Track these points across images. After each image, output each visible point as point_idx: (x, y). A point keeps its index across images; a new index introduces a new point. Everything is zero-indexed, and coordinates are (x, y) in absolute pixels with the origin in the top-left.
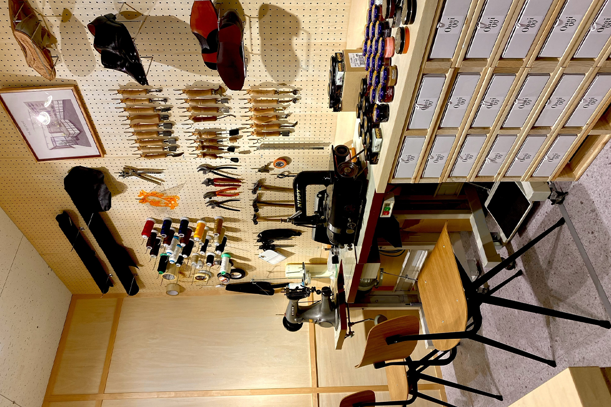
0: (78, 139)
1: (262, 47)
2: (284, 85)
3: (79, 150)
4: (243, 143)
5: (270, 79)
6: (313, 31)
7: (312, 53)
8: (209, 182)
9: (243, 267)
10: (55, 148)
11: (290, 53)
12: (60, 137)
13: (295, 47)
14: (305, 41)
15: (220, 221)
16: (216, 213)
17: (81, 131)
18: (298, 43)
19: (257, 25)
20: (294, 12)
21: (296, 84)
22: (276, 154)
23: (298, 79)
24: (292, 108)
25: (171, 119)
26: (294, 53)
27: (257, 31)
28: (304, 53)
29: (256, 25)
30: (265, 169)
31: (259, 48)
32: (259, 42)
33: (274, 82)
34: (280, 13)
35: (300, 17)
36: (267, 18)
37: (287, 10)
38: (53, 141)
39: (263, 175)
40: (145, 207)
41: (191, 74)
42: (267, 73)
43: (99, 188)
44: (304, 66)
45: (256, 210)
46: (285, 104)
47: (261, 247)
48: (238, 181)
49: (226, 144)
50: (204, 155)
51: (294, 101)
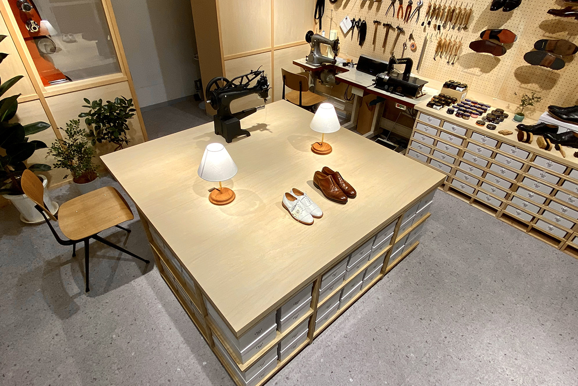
2: (458, 59)
5: (463, 53)
6: (480, 77)
7: (470, 75)
9: (338, 3)
11: (473, 66)
13: (475, 68)
14: (477, 74)
18: (477, 70)
20: (492, 72)
21: (456, 65)
22: (419, 46)
23: (459, 66)
24: (444, 60)
28: (471, 72)
30: (411, 37)
33: (461, 55)
35: (488, 74)
36: (493, 60)
37: (494, 70)
39: (407, 36)
42: (467, 53)
44: (464, 70)
45: (384, 25)
46: (448, 58)
47: (354, 20)
48: (407, 21)
49: (433, 22)
50: (430, 7)
51: (448, 62)
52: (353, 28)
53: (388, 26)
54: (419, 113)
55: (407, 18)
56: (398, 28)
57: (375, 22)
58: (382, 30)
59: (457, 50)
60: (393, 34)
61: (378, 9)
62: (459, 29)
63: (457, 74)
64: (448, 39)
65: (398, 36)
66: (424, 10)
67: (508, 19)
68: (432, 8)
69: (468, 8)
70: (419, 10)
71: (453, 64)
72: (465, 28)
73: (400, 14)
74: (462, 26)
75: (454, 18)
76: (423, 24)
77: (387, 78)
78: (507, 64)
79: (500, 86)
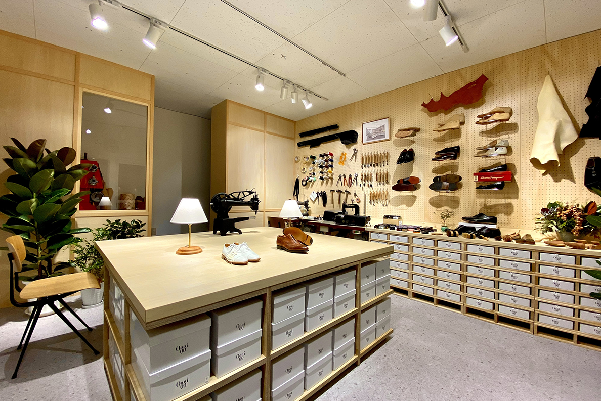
0: (370, 137)
2: (389, 202)
3: (365, 137)
4: (366, 188)
5: (391, 198)
6: (407, 210)
7: (400, 210)
8: (350, 176)
9: (307, 185)
10: (367, 130)
11: (400, 204)
12: (371, 132)
13: (402, 205)
14: (404, 208)
15: (332, 179)
16: (336, 178)
17: (373, 139)
18: (404, 206)
20: (414, 205)
21: (389, 205)
22: (362, 199)
23: (391, 206)
24: (380, 205)
25: (377, 167)
29: (410, 194)
30: (355, 195)
32: (404, 195)
34: (414, 202)
35: (412, 207)
36: (412, 198)
38: (370, 130)
39: (353, 194)
40: (340, 154)
41: (393, 174)
42: (392, 193)
43: (350, 141)
44: (396, 208)
45: (337, 191)
46: (382, 202)
47: (318, 192)
48: (351, 186)
49: (367, 183)
50: (362, 176)
51: (383, 205)
52: (318, 197)
53: (340, 192)
54: (370, 232)
55: (350, 185)
56: (346, 191)
57: (331, 191)
58: (336, 195)
59: (386, 196)
60: (343, 196)
61: (332, 184)
62: (383, 184)
63: (391, 210)
64: (378, 191)
65: (347, 196)
66: (359, 179)
67: (411, 172)
68: (364, 176)
69: (385, 172)
70: (356, 179)
71: (386, 205)
72: (387, 183)
73: (346, 184)
74: (385, 182)
75: (378, 179)
76: (360, 186)
77: (343, 216)
78: (422, 198)
79: (423, 213)
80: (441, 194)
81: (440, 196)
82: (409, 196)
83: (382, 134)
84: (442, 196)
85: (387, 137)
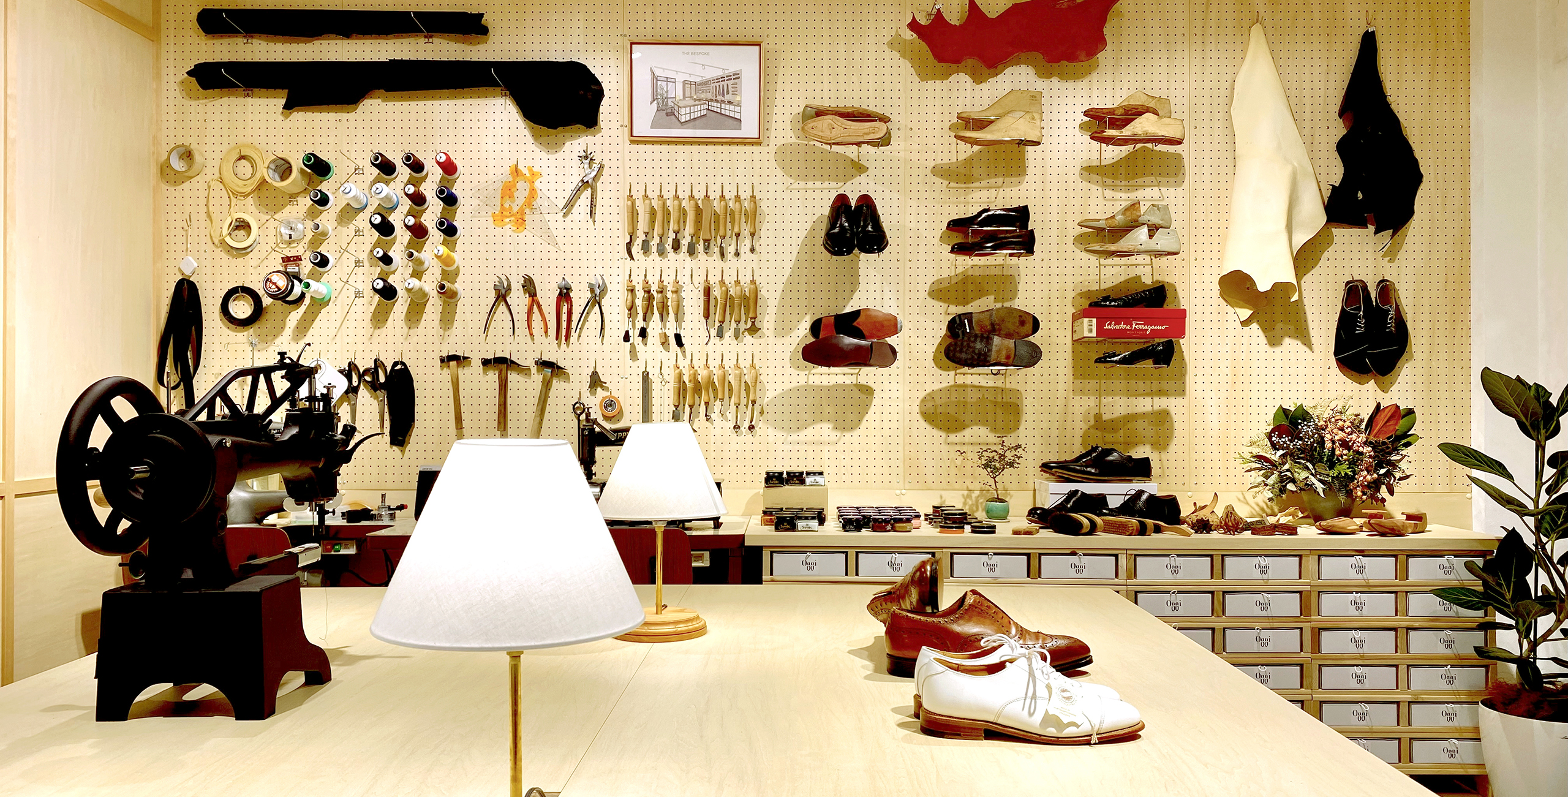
0: (667, 112)
1: (818, 386)
2: (762, 413)
3: (645, 109)
4: (652, 353)
7: (810, 448)
8: (565, 289)
10: (655, 78)
11: (810, 421)
12: (676, 92)
13: (818, 426)
14: (827, 439)
15: (448, 295)
16: (475, 291)
17: (682, 124)
18: (825, 430)
19: (848, 382)
20: (864, 424)
21: (761, 426)
22: (630, 400)
23: (771, 431)
24: (722, 425)
25: (703, 255)
26: (809, 425)
27: (840, 382)
28: (810, 438)
29: (849, 380)
30: (596, 381)
31: (817, 383)
32: (825, 383)
33: (766, 400)
34: (863, 409)
35: (856, 433)
36: (856, 393)
37: (867, 417)
38: (667, 79)
39: (581, 380)
40: (502, 172)
41: (778, 295)
42: (779, 391)
43: (560, 110)
44: (790, 438)
45: (486, 363)
46: (731, 416)
47: (352, 366)
48: (568, 337)
49: (655, 327)
50: (631, 291)
51: (737, 427)
52: (351, 394)
53: (501, 364)
54: (766, 555)
55: (564, 331)
56: (544, 364)
57: (447, 360)
58: (480, 379)
59: (750, 388)
60: (525, 386)
62: (736, 335)
63: (773, 454)
64: (714, 364)
65: (547, 385)
66: (615, 304)
67: (853, 292)
68: (640, 294)
69: (745, 280)
70: (598, 303)
71: (751, 428)
72: (754, 330)
73: (538, 324)
74: (743, 326)
75: (712, 310)
76: (622, 337)
78: (894, 394)
79: (900, 455)
80: (960, 380)
81: (957, 387)
82: (844, 387)
83: (727, 110)
84: (964, 386)
85: (749, 129)
